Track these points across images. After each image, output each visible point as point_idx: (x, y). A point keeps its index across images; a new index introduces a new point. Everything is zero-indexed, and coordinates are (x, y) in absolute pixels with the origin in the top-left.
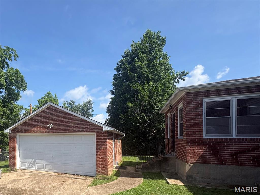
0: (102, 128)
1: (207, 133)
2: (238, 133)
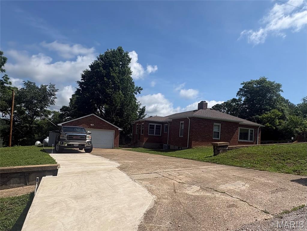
1: (149, 133)
2: (155, 134)
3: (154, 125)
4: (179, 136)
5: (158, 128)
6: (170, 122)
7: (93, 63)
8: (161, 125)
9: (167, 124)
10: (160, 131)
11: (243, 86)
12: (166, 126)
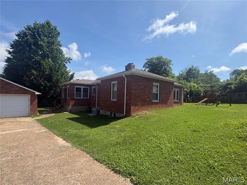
0: (35, 93)
1: (76, 97)
2: (83, 97)
3: (81, 88)
4: (111, 99)
5: (85, 90)
6: (98, 85)
7: (19, 32)
8: (89, 88)
9: (95, 87)
10: (88, 93)
11: (147, 61)
12: (94, 88)
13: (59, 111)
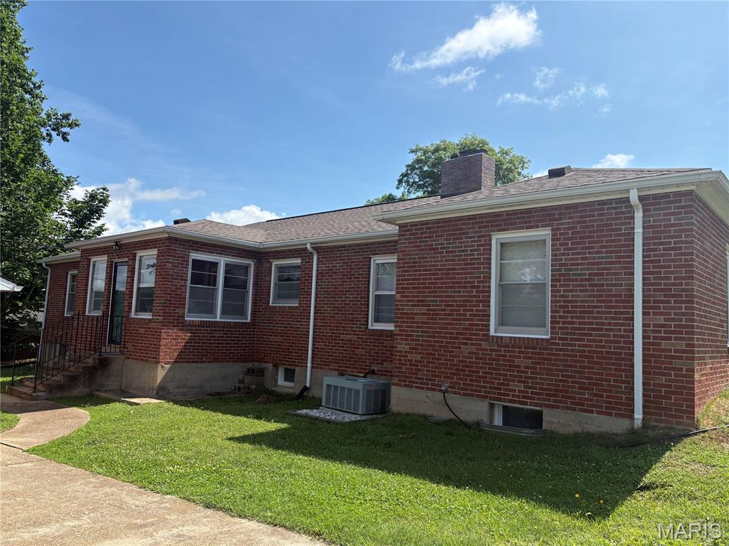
1: (190, 311)
4: (489, 330)
5: (236, 278)
8: (252, 265)
9: (296, 260)
13: (87, 390)
